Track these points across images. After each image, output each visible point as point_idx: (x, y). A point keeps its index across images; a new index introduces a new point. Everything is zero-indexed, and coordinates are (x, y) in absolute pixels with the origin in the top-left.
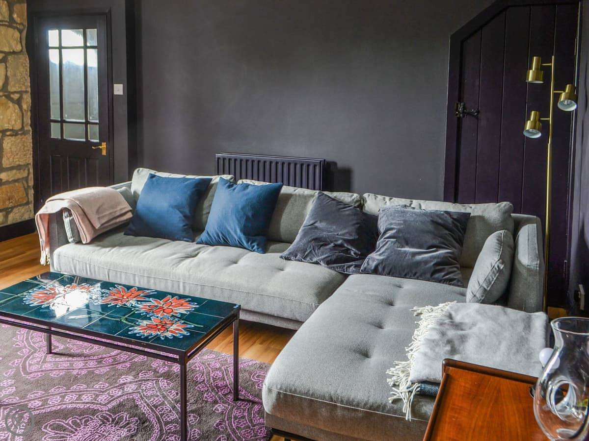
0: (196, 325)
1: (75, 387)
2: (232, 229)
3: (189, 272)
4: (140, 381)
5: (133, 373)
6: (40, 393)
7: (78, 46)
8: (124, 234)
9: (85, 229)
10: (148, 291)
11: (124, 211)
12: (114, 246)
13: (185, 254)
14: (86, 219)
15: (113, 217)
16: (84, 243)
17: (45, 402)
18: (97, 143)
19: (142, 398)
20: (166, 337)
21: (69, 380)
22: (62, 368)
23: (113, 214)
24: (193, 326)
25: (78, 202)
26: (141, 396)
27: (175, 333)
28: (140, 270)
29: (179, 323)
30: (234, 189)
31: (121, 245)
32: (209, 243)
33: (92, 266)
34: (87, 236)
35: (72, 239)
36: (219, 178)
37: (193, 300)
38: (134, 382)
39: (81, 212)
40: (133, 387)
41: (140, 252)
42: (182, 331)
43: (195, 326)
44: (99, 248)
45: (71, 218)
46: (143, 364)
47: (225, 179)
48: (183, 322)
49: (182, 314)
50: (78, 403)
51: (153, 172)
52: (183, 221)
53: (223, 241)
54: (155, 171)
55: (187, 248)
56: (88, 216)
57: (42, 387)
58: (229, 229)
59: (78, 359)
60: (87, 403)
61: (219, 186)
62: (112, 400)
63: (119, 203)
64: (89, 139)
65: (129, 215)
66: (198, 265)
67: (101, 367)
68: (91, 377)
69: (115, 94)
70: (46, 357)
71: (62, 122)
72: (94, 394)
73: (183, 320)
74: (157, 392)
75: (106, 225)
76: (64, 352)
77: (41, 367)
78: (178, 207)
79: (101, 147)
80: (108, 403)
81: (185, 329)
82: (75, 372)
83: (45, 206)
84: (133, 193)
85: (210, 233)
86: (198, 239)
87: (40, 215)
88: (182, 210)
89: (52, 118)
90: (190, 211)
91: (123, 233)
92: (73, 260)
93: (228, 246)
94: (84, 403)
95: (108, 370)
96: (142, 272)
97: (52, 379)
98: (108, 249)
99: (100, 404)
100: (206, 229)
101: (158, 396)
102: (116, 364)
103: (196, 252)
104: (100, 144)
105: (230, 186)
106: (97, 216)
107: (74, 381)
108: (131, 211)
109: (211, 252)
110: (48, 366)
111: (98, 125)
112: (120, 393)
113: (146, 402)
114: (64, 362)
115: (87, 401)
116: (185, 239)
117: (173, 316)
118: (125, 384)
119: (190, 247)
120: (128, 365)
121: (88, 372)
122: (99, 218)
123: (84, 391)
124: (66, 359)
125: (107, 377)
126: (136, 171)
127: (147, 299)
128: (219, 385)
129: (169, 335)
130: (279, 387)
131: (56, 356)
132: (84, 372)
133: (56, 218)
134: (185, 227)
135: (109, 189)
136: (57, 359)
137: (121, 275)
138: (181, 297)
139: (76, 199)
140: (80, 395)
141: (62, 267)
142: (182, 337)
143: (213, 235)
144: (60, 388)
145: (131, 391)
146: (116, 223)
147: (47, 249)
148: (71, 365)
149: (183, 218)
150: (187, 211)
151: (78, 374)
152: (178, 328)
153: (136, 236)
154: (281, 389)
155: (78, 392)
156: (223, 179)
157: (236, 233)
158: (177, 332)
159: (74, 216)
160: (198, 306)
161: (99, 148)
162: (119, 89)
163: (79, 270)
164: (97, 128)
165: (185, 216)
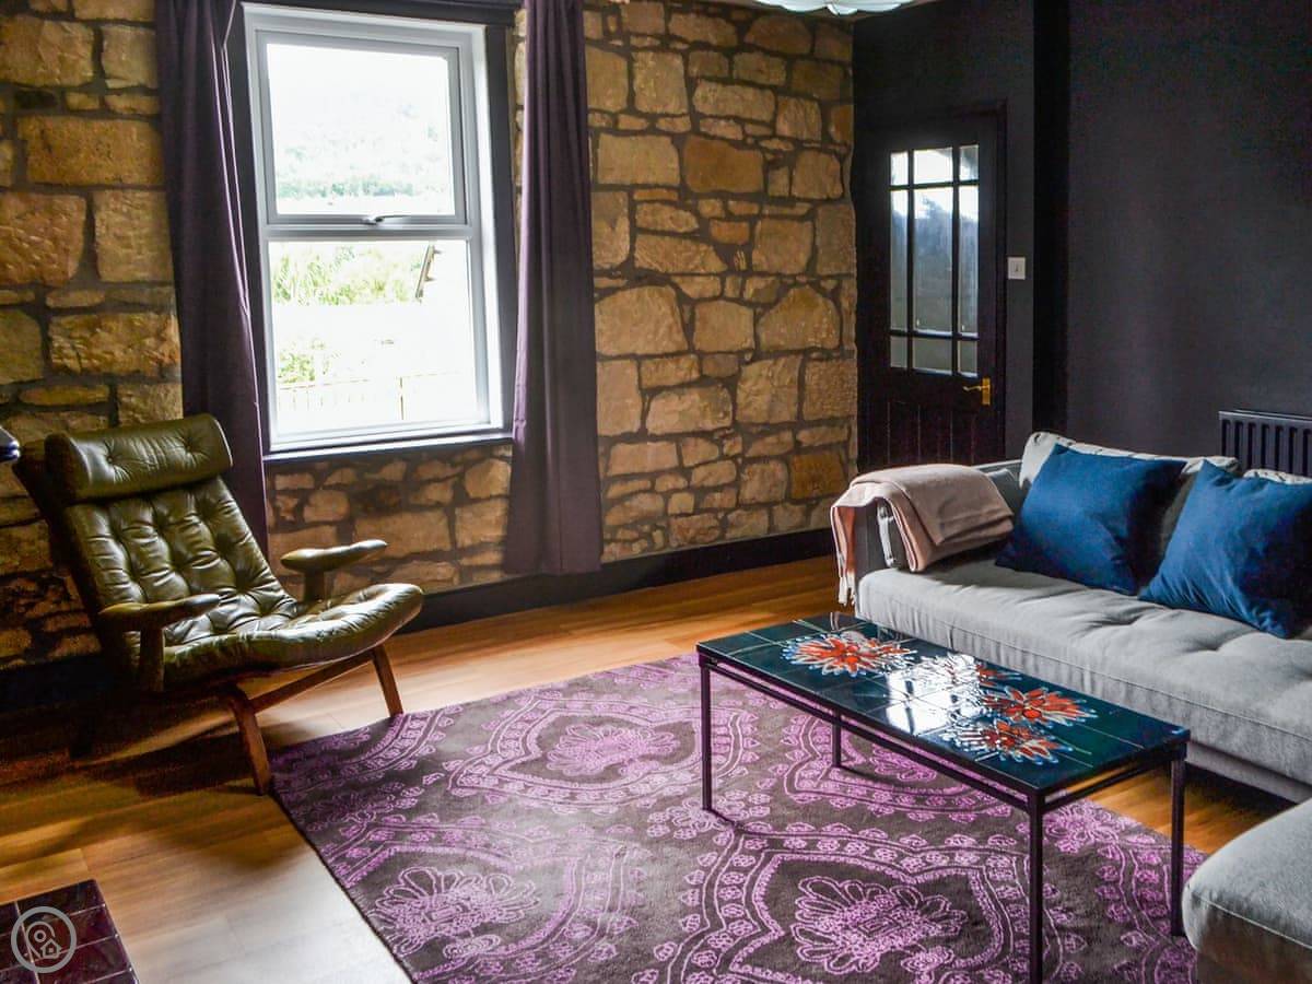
0: (1077, 749)
1: (867, 832)
2: (1215, 575)
3: (1104, 653)
4: (987, 850)
5: (978, 834)
6: (808, 827)
7: (943, 181)
8: (996, 564)
9: (914, 544)
10: (1004, 674)
11: (996, 517)
12: (966, 583)
13: (1104, 616)
14: (917, 523)
15: (973, 525)
16: (913, 569)
17: (812, 845)
18: (973, 378)
19: (984, 882)
20: (1010, 758)
21: (858, 818)
22: (852, 795)
23: (974, 520)
24: (1070, 749)
25: (904, 490)
26: (982, 878)
27: (1030, 753)
28: (1009, 637)
29: (1045, 740)
30: (1229, 490)
31: (983, 583)
32: (1167, 602)
33: (922, 616)
34: (918, 556)
35: (892, 560)
36: (1201, 464)
37: (1091, 703)
38: (976, 849)
39: (909, 509)
40: (973, 857)
41: (1013, 601)
42: (1045, 754)
43: (1075, 750)
44: (938, 583)
45: (891, 519)
46: (1001, 821)
47: (1217, 465)
48: (1053, 738)
49: (1056, 725)
50: (866, 860)
51: (1064, 442)
52: (1112, 547)
53: (1195, 599)
54: (1069, 441)
55: (1114, 605)
56: (922, 517)
57: (813, 819)
58: (1208, 572)
59: (884, 786)
60: (883, 864)
61: (1199, 481)
62: (926, 871)
63: (986, 500)
64: (959, 371)
65: (1007, 526)
66: (1127, 639)
67: (922, 809)
68: (897, 823)
69: (1010, 276)
70: (829, 771)
71: (911, 334)
72: (897, 852)
73: (1054, 734)
74: (1014, 877)
75: (957, 540)
76: (862, 769)
77: (818, 786)
78: (1103, 518)
79: (979, 388)
80: (918, 874)
81: (1053, 752)
82: (872, 808)
83: (848, 492)
84: (1021, 483)
85: (1167, 579)
86: (1144, 592)
87: (839, 508)
88: (1111, 524)
89: (893, 327)
90: (1130, 529)
91: (993, 561)
92: (891, 599)
93: (1208, 613)
94: (876, 862)
95: (933, 817)
96: (1012, 640)
97: (833, 810)
98: (955, 587)
99: (905, 872)
100: (1161, 570)
101: (1014, 885)
102: (948, 811)
103: (1133, 616)
104: (978, 381)
105: (1221, 482)
106: (939, 521)
107: (868, 821)
108: (1010, 517)
109: (1164, 620)
110: (830, 787)
111: (976, 343)
112: (944, 863)
113: (988, 890)
114: (858, 788)
115: (883, 860)
116: (1115, 587)
117: (1038, 724)
118: (958, 848)
119: (1121, 604)
120: (972, 817)
121: (896, 812)
122: (942, 526)
123: (881, 843)
124: (863, 782)
125: (926, 830)
126: (1032, 438)
127: (998, 687)
128: (1148, 897)
129: (1017, 754)
130: (1215, 896)
131: (847, 773)
132: (888, 811)
133: (864, 518)
134: (1118, 562)
135: (974, 470)
136: (848, 779)
137: (973, 640)
138: (1068, 694)
139: (900, 482)
140: (873, 848)
141: (872, 612)
142: (1040, 763)
143: (1173, 582)
144: (840, 826)
145: (965, 864)
146: (980, 539)
147: (851, 576)
148: (869, 794)
149: (1114, 542)
150: (1123, 530)
151: (877, 812)
152: (1040, 746)
153: (1017, 570)
154: (1219, 900)
155: (871, 841)
156: (1212, 466)
157: (1224, 586)
158: (1035, 753)
159: (896, 516)
160: (1095, 716)
161: (976, 390)
162: (1017, 268)
163: (901, 620)
164: (974, 347)
165: (1118, 539)
